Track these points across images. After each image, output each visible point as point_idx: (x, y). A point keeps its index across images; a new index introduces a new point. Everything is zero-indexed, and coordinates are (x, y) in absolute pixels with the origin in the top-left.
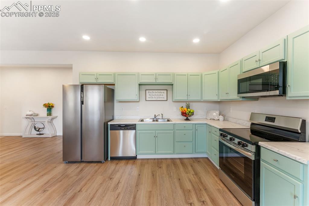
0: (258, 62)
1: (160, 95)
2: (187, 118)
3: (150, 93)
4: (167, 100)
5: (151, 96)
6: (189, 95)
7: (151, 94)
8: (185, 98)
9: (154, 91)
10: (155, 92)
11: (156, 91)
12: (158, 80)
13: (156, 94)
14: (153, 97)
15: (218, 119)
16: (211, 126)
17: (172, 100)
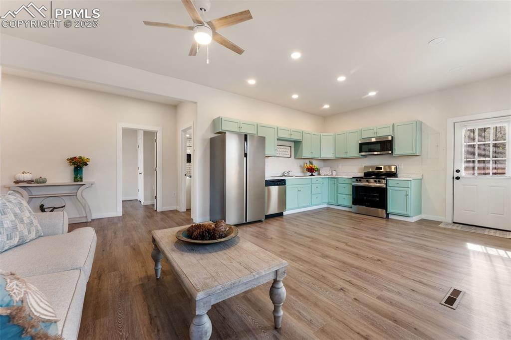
2: (312, 174)
4: (291, 157)
8: (309, 155)
12: (292, 137)
15: (331, 174)
16: (336, 178)
17: (295, 158)
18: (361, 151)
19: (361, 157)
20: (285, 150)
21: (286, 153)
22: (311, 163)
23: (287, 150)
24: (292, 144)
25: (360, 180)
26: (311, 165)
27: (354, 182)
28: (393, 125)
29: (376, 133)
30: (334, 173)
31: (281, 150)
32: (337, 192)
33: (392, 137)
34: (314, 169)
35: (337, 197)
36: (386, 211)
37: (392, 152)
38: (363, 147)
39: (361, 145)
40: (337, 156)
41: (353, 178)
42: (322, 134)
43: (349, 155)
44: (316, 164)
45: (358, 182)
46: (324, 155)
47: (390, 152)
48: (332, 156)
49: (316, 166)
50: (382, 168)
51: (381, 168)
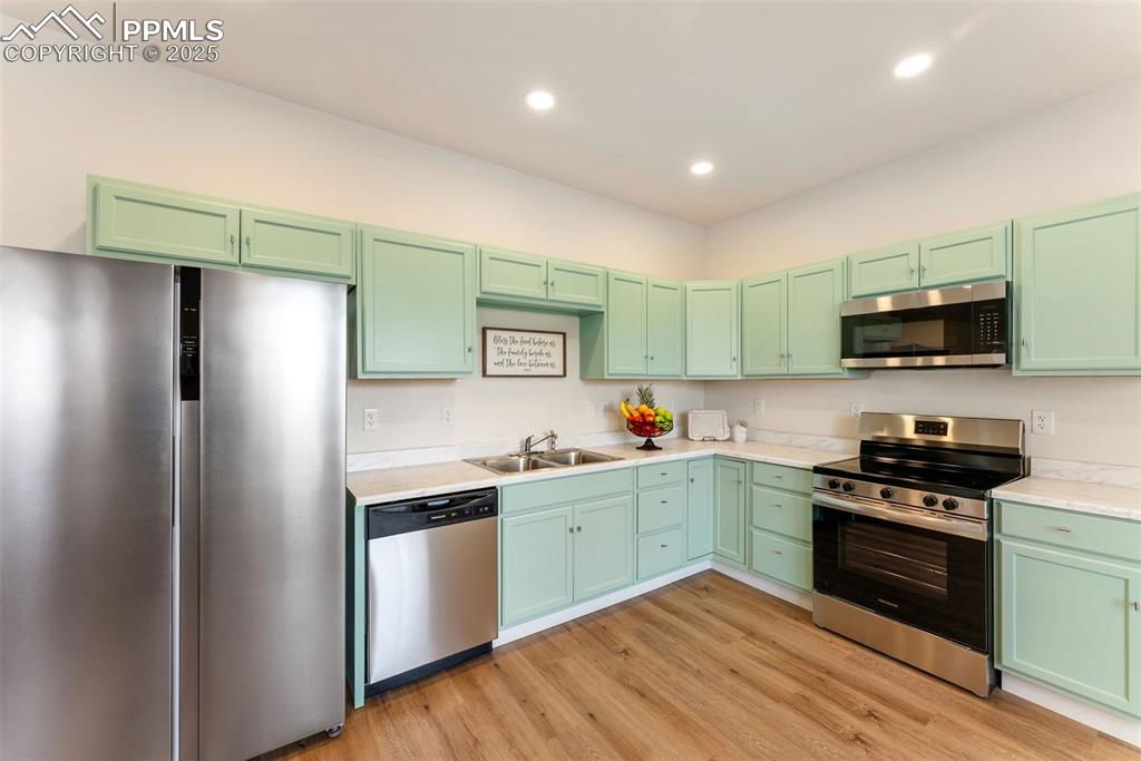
0: (916, 275)
1: (541, 354)
2: (649, 441)
3: (501, 345)
4: (565, 375)
5: (506, 357)
6: (652, 358)
7: (506, 349)
8: (635, 367)
9: (518, 336)
10: (523, 342)
11: (527, 336)
12: (554, 292)
13: (527, 347)
14: (514, 359)
15: (727, 437)
16: (743, 461)
17: (583, 377)
18: (847, 352)
19: (846, 375)
20: (536, 348)
21: (544, 360)
22: (646, 398)
23: (548, 348)
24: (572, 325)
25: (848, 488)
26: (644, 408)
27: (817, 489)
28: (1012, 231)
29: (921, 270)
30: (740, 433)
31: (515, 348)
32: (749, 518)
33: (1009, 286)
34: (653, 424)
35: (748, 539)
36: (992, 660)
37: (1008, 360)
38: (860, 333)
39: (849, 325)
40: (749, 369)
41: (817, 470)
42: (691, 285)
43: (797, 368)
44: (666, 403)
45: (838, 494)
46: (700, 367)
47: (999, 358)
48: (729, 370)
49: (661, 411)
50: (946, 425)
51: (940, 428)
